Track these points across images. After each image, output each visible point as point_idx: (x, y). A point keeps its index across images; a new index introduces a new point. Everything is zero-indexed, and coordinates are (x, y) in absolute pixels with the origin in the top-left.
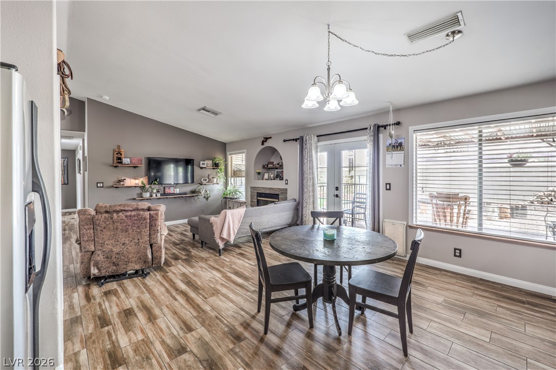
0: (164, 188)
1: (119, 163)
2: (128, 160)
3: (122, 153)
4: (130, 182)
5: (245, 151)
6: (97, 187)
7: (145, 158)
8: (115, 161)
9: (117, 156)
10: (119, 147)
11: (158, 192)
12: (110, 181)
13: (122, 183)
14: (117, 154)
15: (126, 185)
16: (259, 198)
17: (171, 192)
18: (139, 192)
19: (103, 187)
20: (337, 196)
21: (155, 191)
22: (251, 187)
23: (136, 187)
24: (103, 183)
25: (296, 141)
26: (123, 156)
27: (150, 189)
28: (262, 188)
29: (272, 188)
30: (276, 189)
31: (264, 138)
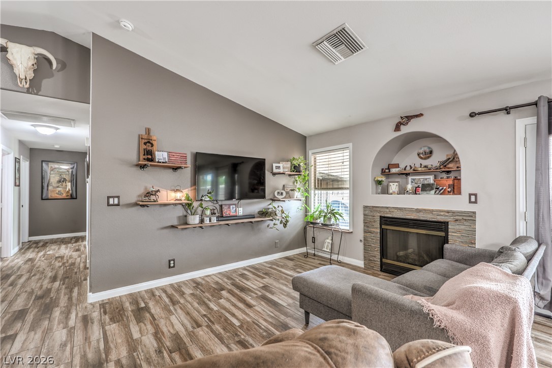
0: (221, 206)
1: (148, 160)
2: (165, 155)
3: (154, 143)
4: (168, 196)
5: (350, 145)
6: (109, 205)
7: (192, 153)
8: (142, 157)
9: (145, 147)
10: (148, 131)
11: (213, 214)
12: (132, 193)
13: (153, 198)
14: (145, 144)
15: (160, 202)
16: (383, 227)
17: (232, 214)
18: (181, 214)
19: (118, 205)
21: (208, 212)
22: (365, 207)
23: (175, 205)
24: (118, 197)
25: (508, 112)
26: (155, 148)
27: (200, 210)
28: (393, 208)
29: (425, 210)
30: (437, 211)
31: (401, 117)
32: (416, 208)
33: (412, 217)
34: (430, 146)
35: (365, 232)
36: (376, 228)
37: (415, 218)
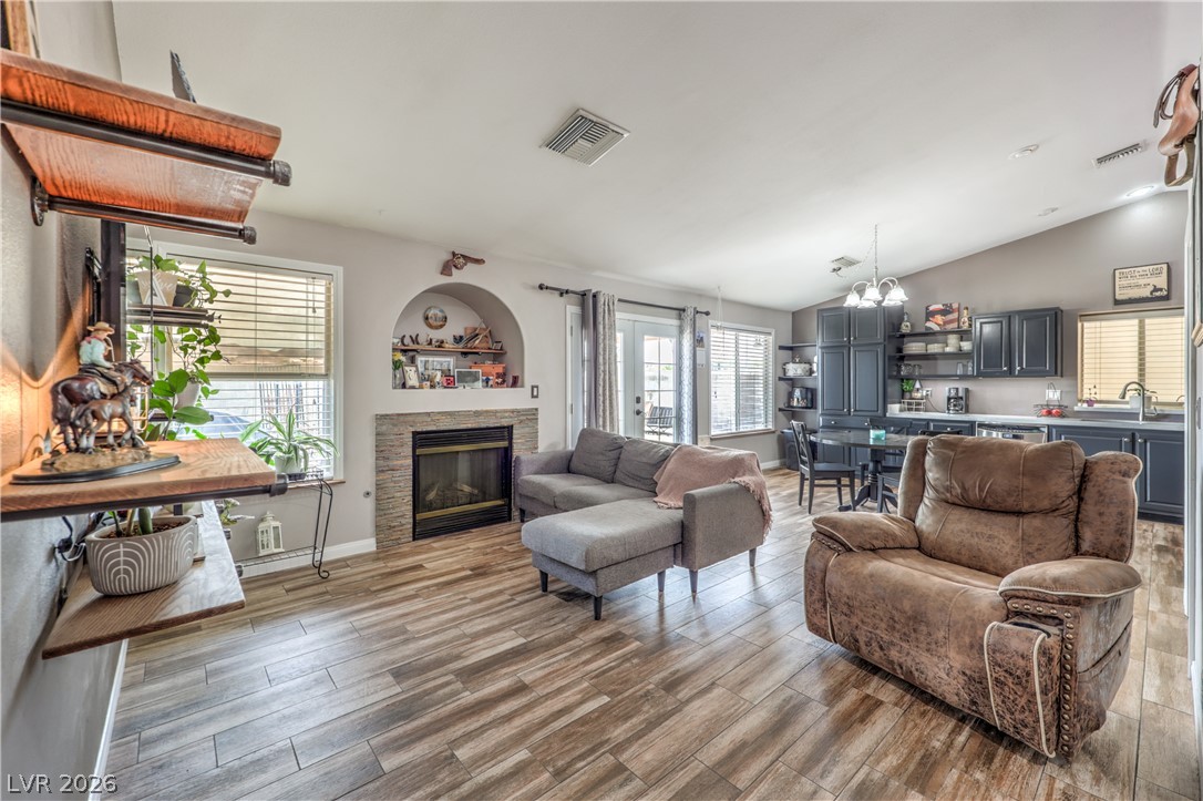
16: (418, 452)
20: (638, 413)
22: (381, 418)
25: (561, 295)
28: (439, 413)
29: (487, 412)
30: (501, 411)
31: (454, 254)
32: (474, 409)
33: (470, 426)
34: (443, 308)
35: (379, 471)
36: (405, 457)
37: (474, 426)
